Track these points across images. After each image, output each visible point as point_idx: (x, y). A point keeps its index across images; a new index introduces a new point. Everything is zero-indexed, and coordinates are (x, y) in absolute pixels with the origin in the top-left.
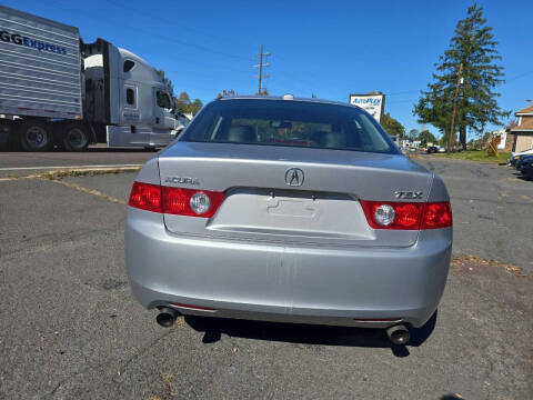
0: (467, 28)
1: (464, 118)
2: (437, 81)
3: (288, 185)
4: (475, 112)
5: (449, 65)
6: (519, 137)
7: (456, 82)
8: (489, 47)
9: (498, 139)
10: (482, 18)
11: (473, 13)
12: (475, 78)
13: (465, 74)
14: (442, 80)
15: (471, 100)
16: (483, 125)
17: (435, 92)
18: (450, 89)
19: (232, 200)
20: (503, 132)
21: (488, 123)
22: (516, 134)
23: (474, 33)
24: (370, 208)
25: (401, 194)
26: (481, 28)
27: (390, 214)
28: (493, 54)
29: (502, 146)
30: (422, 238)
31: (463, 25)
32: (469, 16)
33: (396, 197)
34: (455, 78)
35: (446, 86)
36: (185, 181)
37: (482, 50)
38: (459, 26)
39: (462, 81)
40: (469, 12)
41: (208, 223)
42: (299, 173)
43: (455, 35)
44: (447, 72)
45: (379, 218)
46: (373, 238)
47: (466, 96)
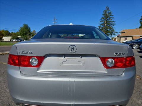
0: (106, 12)
1: (107, 34)
2: (100, 25)
3: (70, 52)
4: (110, 32)
5: (102, 21)
6: (121, 38)
7: (105, 25)
8: (111, 16)
9: (115, 39)
10: (109, 9)
11: (107, 8)
12: (109, 24)
13: (106, 23)
14: (101, 25)
15: (108, 30)
16: (112, 36)
17: (100, 28)
18: (103, 27)
19: (47, 59)
20: (116, 37)
21: (113, 35)
22: (120, 37)
23: (108, 13)
24: (104, 60)
25: (117, 54)
26: (109, 12)
27: (112, 62)
28: (113, 18)
29: (117, 40)
30: (126, 71)
31: (105, 11)
32: (106, 9)
33: (115, 55)
34: (104, 24)
35: (102, 26)
36: (27, 53)
37: (110, 17)
38: (104, 11)
39: (106, 25)
40: (106, 8)
41: (38, 70)
42: (74, 47)
43: (103, 14)
44: (102, 23)
45: (108, 64)
46: (106, 72)
47: (107, 28)
